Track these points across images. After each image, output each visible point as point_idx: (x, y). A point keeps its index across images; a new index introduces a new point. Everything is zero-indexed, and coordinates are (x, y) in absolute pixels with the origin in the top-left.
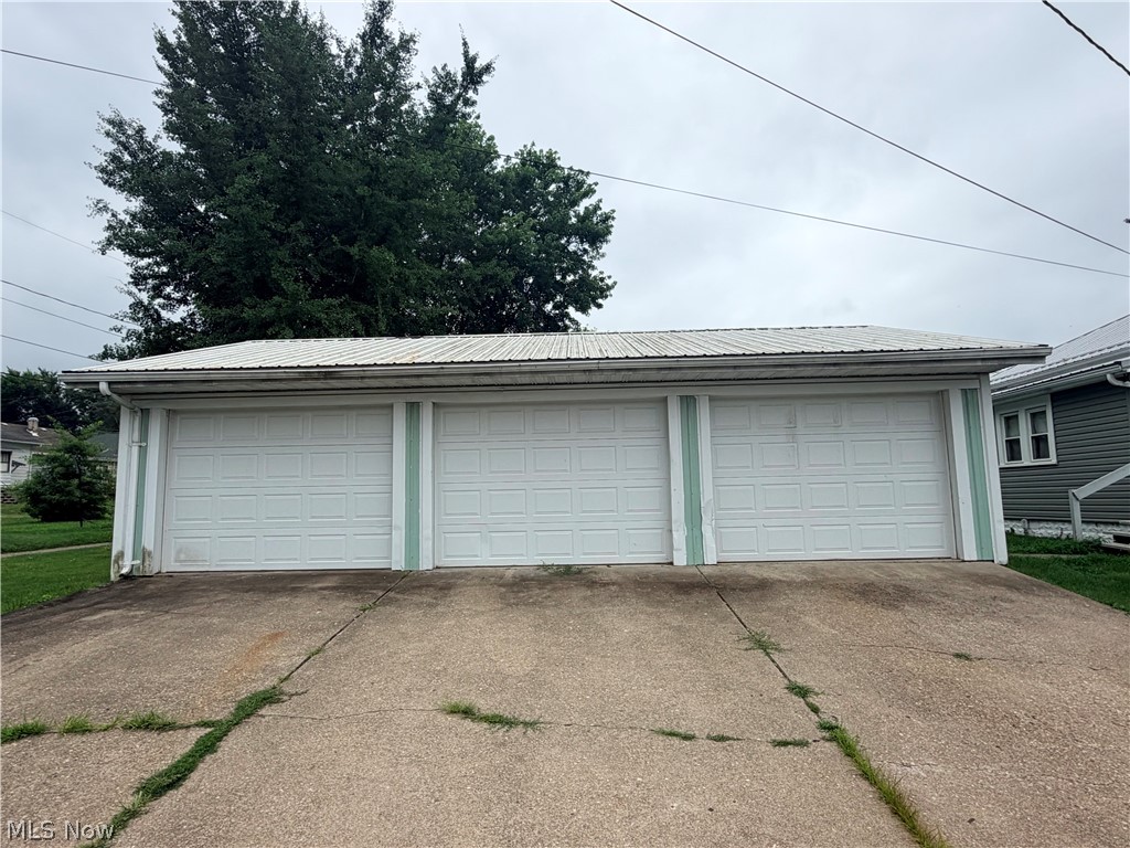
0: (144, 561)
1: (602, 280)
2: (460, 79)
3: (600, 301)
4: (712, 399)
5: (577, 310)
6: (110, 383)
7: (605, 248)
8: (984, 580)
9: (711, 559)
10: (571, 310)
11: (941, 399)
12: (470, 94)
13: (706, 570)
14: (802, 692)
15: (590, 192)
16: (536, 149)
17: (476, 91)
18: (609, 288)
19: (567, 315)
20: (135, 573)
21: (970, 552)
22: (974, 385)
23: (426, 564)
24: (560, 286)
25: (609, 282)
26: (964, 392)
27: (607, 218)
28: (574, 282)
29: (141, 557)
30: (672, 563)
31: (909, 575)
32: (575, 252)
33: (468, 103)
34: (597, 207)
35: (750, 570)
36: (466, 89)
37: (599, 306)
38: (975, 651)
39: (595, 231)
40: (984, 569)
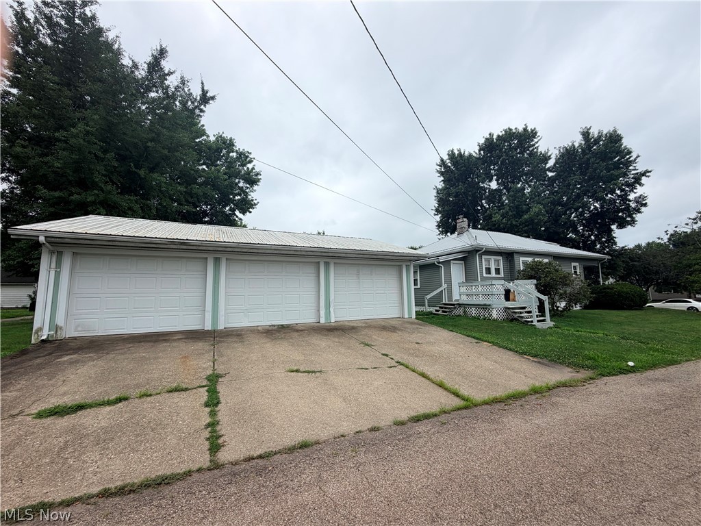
0: (56, 332)
1: (252, 200)
2: (198, 98)
3: (251, 210)
4: (335, 263)
5: (240, 212)
6: (46, 237)
7: (255, 187)
8: (412, 323)
9: (333, 320)
10: (237, 212)
11: (400, 267)
12: (202, 107)
13: (333, 324)
14: (387, 355)
15: (250, 162)
16: (224, 135)
17: (205, 106)
18: (255, 205)
19: (235, 214)
20: (50, 339)
21: (406, 316)
22: (409, 264)
23: (221, 327)
24: (233, 201)
25: (256, 202)
26: (406, 266)
27: (257, 174)
28: (239, 199)
29: (55, 330)
30: (319, 322)
31: (394, 323)
32: (242, 187)
33: (202, 111)
34: (253, 169)
35: (346, 323)
36: (201, 104)
37: (250, 212)
38: (420, 342)
39: (252, 180)
40: (410, 320)
